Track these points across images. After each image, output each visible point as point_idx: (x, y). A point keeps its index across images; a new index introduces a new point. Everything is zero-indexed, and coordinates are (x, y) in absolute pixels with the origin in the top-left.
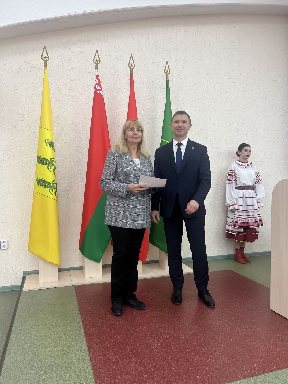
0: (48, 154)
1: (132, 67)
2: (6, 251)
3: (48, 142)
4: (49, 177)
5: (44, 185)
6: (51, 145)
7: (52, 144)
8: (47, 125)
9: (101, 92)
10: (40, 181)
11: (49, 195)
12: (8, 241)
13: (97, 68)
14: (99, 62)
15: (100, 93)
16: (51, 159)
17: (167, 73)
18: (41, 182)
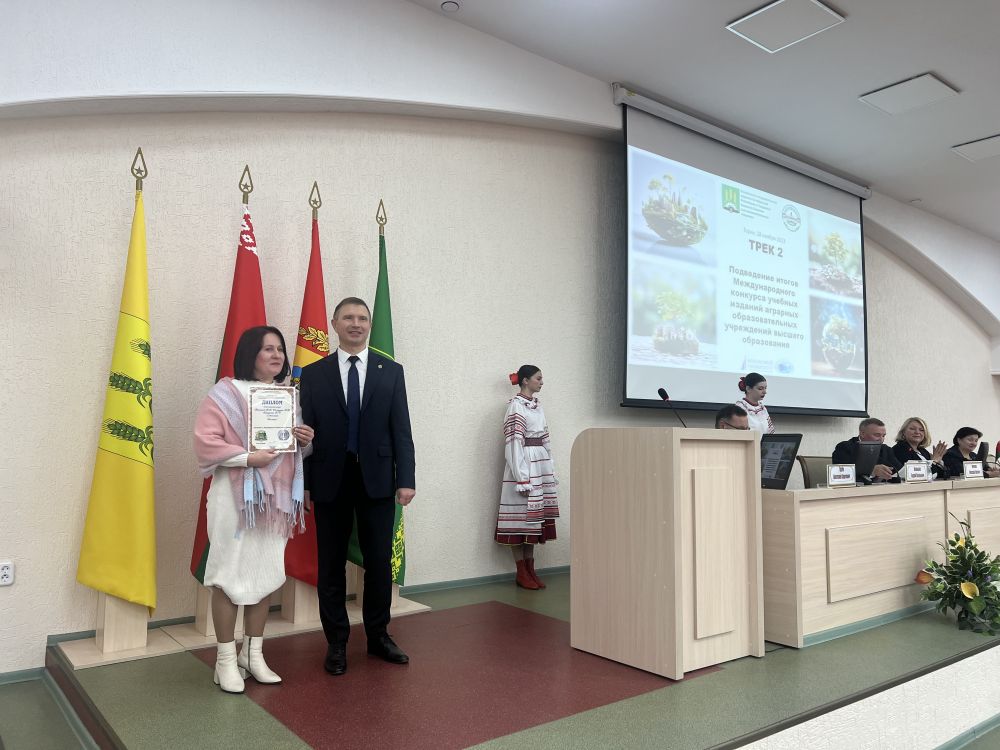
0: (139, 368)
1: (316, 206)
2: (7, 588)
3: (140, 345)
4: (140, 418)
5: (127, 435)
6: (146, 352)
7: (146, 349)
9: (254, 249)
10: (118, 426)
11: (139, 456)
12: (15, 566)
13: (245, 200)
14: (250, 188)
15: (251, 251)
16: (146, 380)
17: (382, 221)
18: (122, 430)
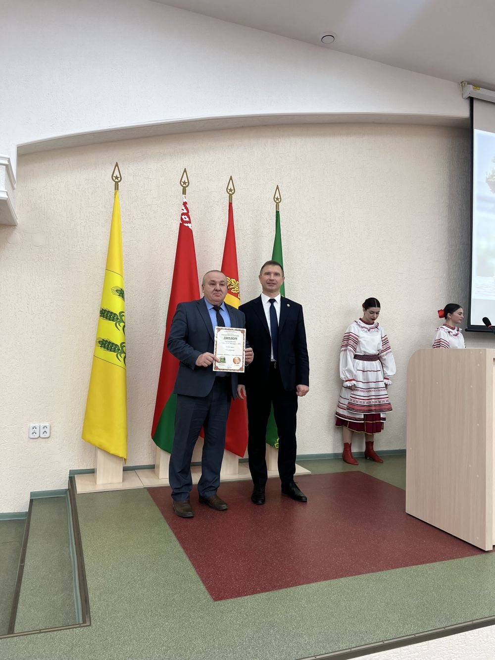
0: (116, 305)
1: (231, 193)
2: (46, 439)
3: (117, 290)
4: (117, 337)
5: (109, 348)
6: (121, 295)
7: (121, 293)
8: (116, 266)
9: (189, 225)
10: (104, 342)
11: (116, 361)
12: (50, 426)
13: (184, 192)
14: (187, 184)
15: (188, 227)
16: (121, 313)
17: (277, 201)
18: (106, 345)
